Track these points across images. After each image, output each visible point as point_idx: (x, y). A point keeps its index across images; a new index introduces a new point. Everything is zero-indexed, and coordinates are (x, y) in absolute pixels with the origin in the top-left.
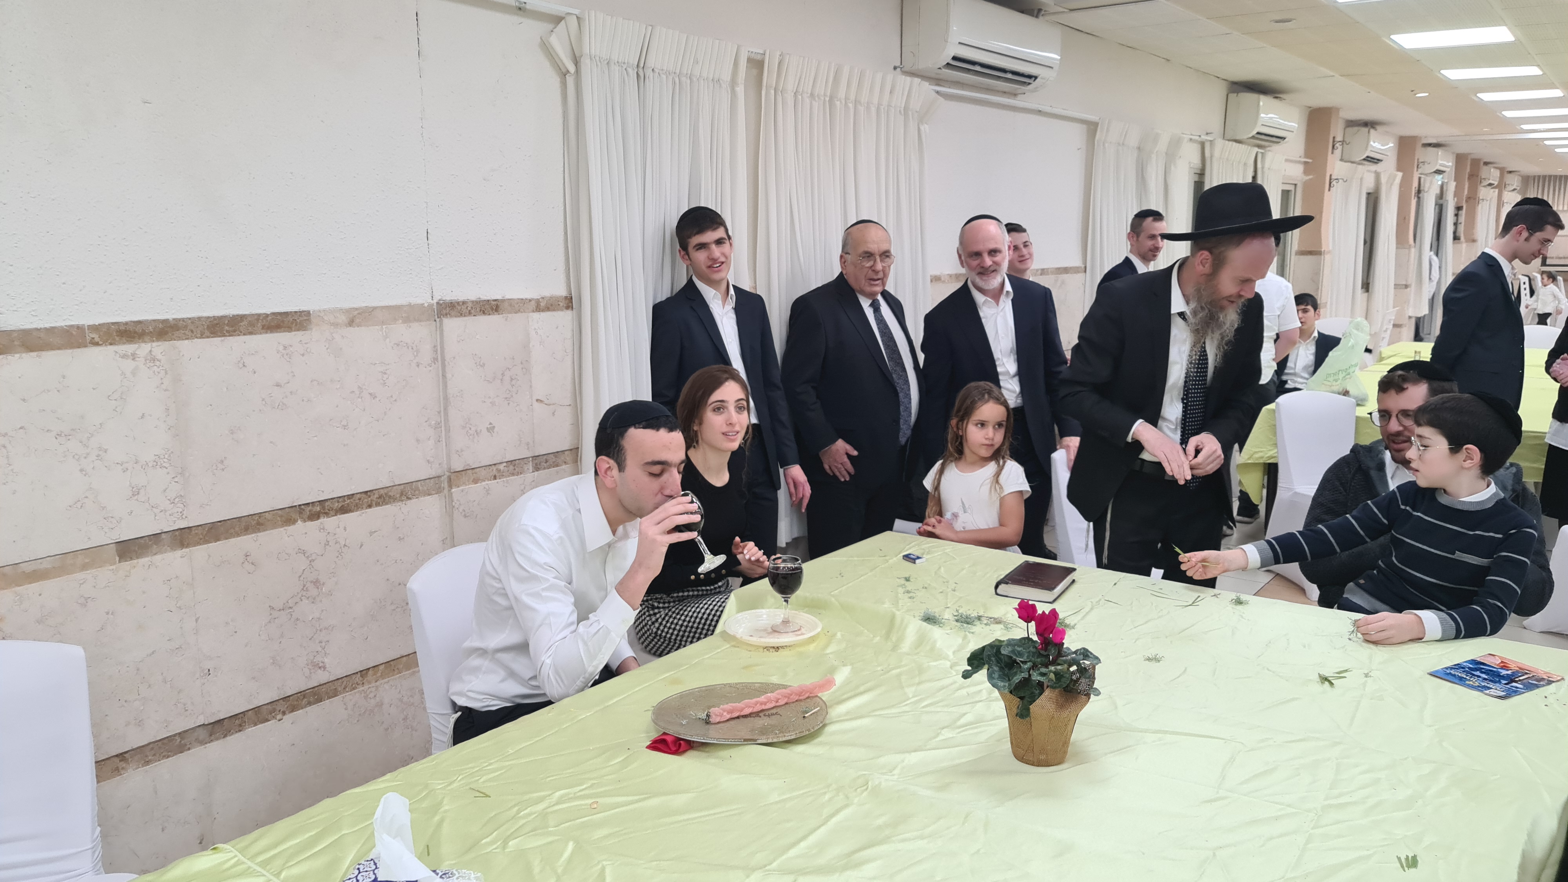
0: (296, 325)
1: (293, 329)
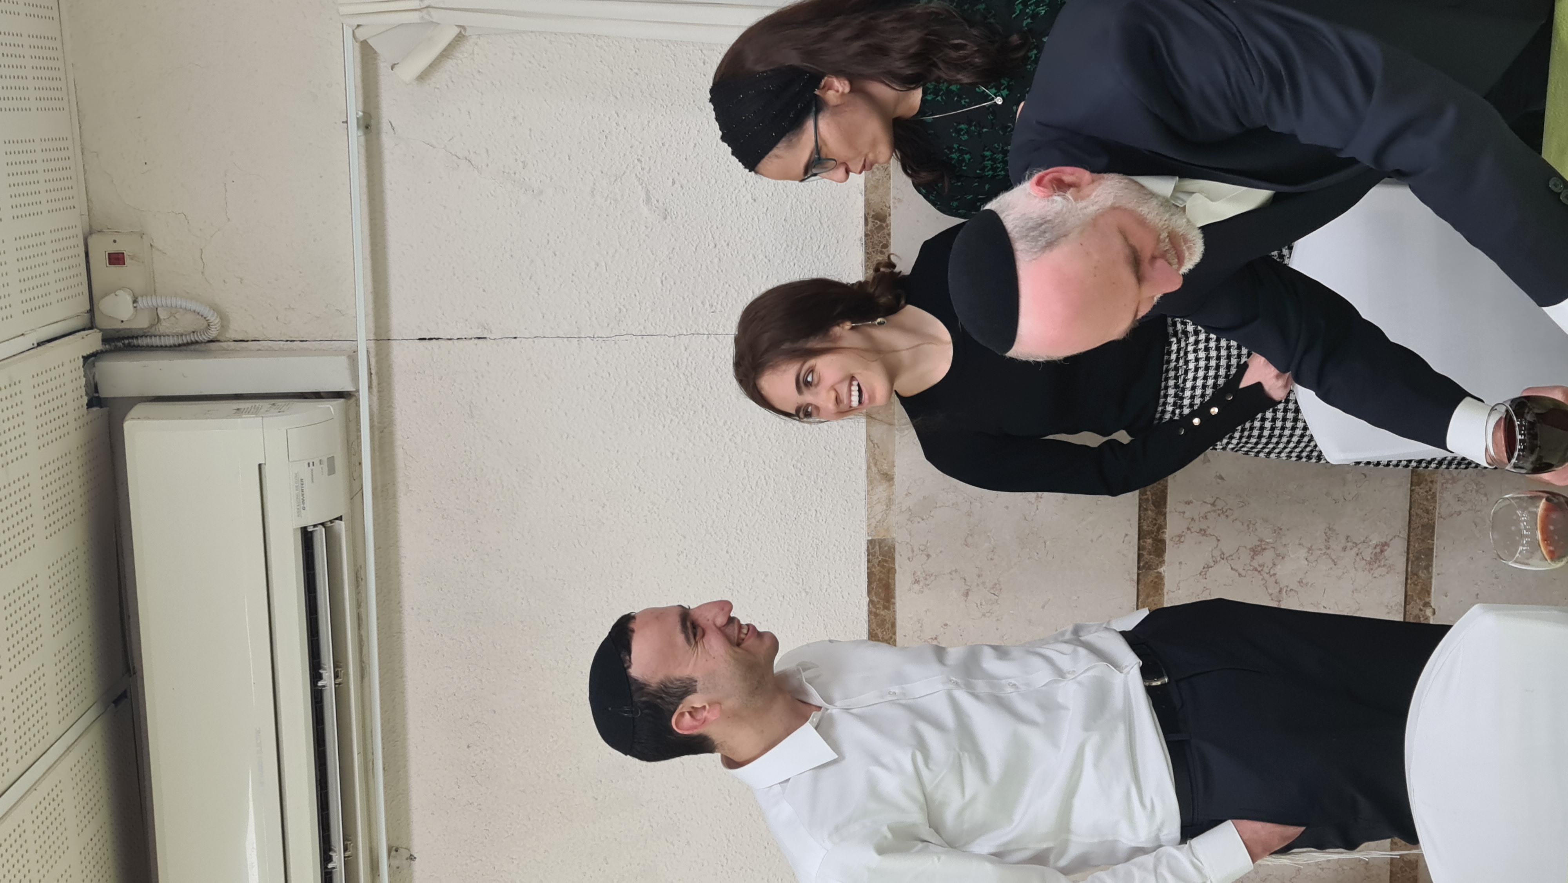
0: (886, 561)
1: (892, 566)
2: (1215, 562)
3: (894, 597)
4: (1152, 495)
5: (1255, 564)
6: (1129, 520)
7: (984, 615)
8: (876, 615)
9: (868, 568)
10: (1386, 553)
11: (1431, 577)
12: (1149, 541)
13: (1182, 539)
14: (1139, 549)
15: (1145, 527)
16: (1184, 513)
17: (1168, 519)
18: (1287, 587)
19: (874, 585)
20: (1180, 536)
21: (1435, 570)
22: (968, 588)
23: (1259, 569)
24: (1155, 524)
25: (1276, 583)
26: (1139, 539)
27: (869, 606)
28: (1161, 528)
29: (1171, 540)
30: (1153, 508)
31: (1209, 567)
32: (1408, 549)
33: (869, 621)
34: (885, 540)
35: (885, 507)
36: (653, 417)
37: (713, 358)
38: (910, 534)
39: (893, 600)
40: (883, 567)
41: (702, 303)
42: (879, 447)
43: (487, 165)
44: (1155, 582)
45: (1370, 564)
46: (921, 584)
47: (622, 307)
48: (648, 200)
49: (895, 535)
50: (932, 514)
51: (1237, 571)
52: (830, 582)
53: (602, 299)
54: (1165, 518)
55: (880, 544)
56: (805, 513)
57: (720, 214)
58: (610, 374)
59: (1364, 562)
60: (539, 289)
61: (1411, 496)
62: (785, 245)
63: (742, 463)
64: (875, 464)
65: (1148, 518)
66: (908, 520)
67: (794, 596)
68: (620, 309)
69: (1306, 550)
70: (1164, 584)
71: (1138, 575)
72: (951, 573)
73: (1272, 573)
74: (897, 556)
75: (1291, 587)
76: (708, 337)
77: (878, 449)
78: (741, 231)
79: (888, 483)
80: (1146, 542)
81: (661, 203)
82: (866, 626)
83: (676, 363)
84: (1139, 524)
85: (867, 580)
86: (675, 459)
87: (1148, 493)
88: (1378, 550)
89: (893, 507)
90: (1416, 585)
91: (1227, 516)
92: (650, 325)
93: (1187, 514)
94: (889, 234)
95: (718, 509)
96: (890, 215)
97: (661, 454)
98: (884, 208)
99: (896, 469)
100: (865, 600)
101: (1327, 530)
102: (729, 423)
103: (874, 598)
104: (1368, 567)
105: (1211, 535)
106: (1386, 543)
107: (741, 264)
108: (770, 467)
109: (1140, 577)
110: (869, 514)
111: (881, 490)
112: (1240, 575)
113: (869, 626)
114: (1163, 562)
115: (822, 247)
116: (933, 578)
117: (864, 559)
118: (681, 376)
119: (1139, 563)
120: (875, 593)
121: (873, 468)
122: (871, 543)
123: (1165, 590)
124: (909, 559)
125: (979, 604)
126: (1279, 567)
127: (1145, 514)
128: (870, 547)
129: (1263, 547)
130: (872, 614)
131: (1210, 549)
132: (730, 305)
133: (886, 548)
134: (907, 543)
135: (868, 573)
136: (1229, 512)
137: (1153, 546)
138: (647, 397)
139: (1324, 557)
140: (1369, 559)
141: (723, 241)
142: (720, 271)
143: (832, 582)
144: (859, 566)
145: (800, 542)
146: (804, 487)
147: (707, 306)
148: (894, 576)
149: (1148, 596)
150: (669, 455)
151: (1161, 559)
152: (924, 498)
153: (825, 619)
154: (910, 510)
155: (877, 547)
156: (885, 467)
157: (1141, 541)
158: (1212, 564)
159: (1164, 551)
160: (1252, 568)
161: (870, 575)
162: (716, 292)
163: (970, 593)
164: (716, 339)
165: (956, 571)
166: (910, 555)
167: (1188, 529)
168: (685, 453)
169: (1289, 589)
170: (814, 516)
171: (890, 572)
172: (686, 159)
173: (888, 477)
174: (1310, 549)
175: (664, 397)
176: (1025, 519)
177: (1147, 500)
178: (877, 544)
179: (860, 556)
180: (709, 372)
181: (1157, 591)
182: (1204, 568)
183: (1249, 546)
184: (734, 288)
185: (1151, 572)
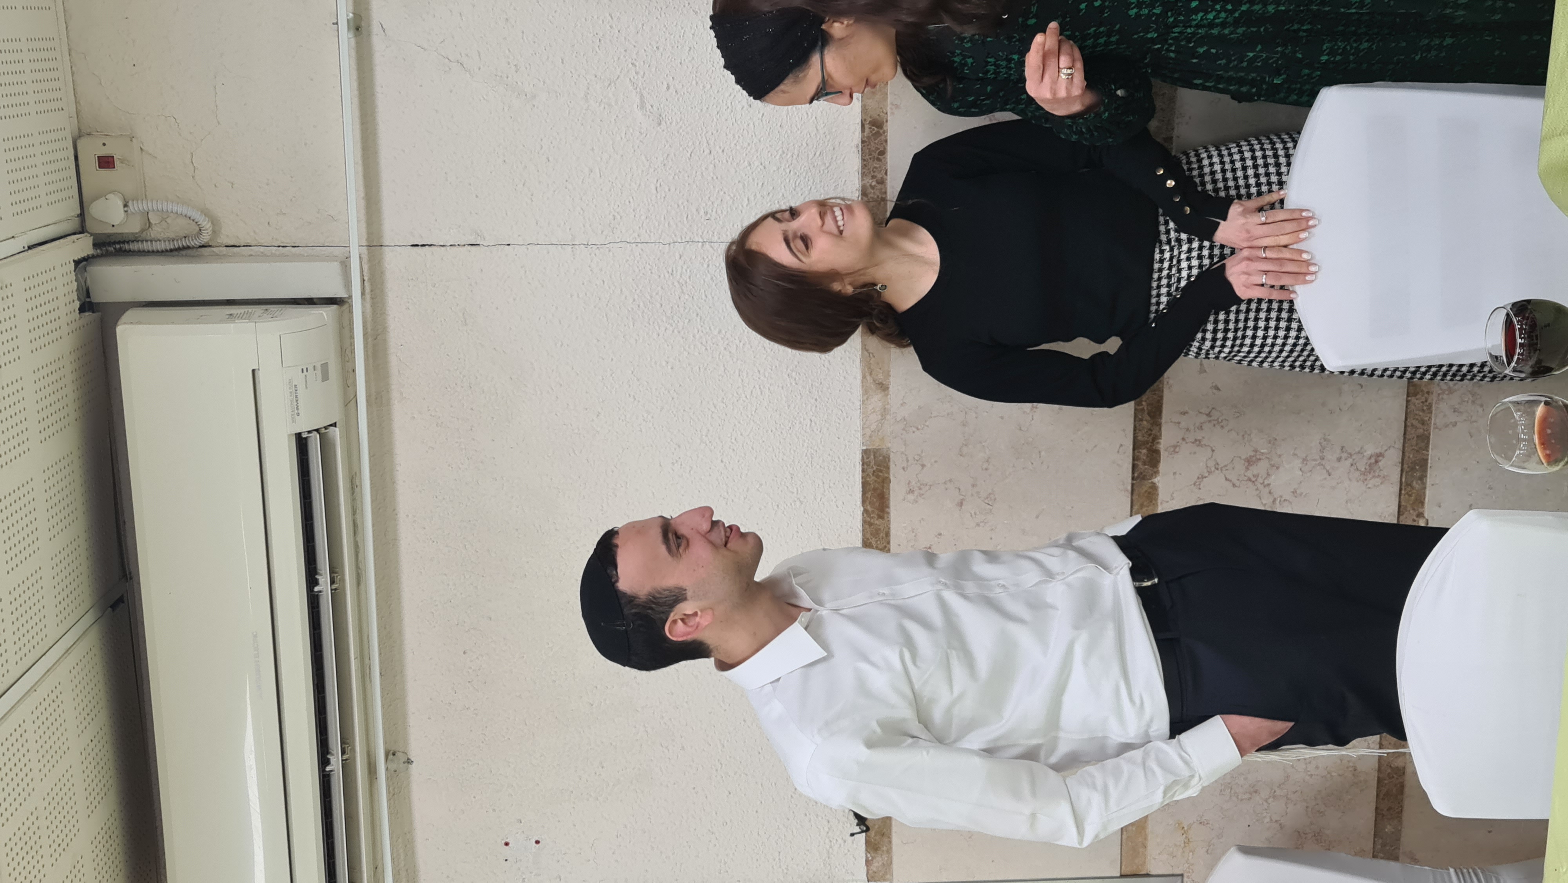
0: (881, 471)
1: (887, 475)
2: (1210, 472)
3: (888, 507)
4: (1148, 405)
5: (1249, 474)
6: (1124, 430)
7: (978, 525)
8: (870, 524)
9: (862, 478)
10: (1380, 464)
11: (1425, 488)
12: (1144, 451)
13: (1177, 450)
14: (1134, 459)
15: (1140, 438)
16: (1179, 423)
17: (1163, 429)
18: (1281, 497)
19: (869, 495)
20: (1175, 447)
21: (1429, 481)
22: (962, 497)
23: (1254, 479)
24: (1150, 435)
25: (1270, 493)
26: (1134, 449)
27: (863, 514)
28: (1156, 438)
29: (1166, 450)
30: (1149, 418)
31: (1203, 477)
32: (1403, 460)
33: (863, 530)
34: (880, 449)
35: (880, 417)
36: (647, 325)
37: (708, 266)
38: (905, 445)
39: (887, 509)
40: (878, 477)
41: (697, 210)
42: (874, 357)
43: (479, 69)
44: (1149, 493)
45: (1364, 474)
46: (916, 493)
47: (616, 214)
48: (642, 106)
49: (889, 445)
50: (927, 423)
51: (1231, 481)
52: (825, 491)
53: (596, 206)
54: (1160, 429)
55: (875, 453)
56: (800, 423)
57: (715, 120)
58: (604, 282)
59: (1358, 473)
60: (532, 195)
61: (1407, 407)
62: (780, 152)
63: (737, 372)
64: (871, 374)
65: (1143, 428)
66: (904, 429)
67: (789, 505)
68: (614, 216)
69: (1300, 460)
70: (1158, 495)
71: (1133, 485)
72: (945, 483)
73: (1266, 482)
74: (892, 465)
75: (1285, 497)
76: (703, 245)
77: (873, 359)
78: (737, 137)
79: (883, 393)
80: (1141, 453)
81: (655, 109)
82: (860, 535)
83: (670, 271)
84: (1134, 434)
85: (861, 489)
86: (669, 367)
87: (1144, 403)
88: (1373, 460)
89: (888, 417)
90: (1410, 496)
91: (1222, 427)
92: (644, 231)
93: (1183, 425)
94: (886, 141)
95: (712, 418)
96: (887, 121)
97: (656, 363)
98: (881, 114)
99: (891, 379)
100: (859, 510)
101: (1323, 440)
102: (723, 332)
103: (869, 508)
104: (1362, 477)
105: (1206, 445)
106: (1381, 453)
107: (736, 172)
108: (765, 376)
109: (1135, 487)
110: (864, 424)
111: (876, 399)
112: (1234, 485)
113: (864, 535)
114: (1157, 473)
115: (818, 154)
116: (928, 487)
117: (859, 468)
118: (676, 284)
119: (1133, 473)
120: (870, 503)
121: (868, 378)
122: (865, 453)
123: (1159, 502)
124: (903, 468)
125: (973, 514)
126: (1273, 477)
127: (1140, 425)
128: (865, 457)
129: (1258, 457)
130: (867, 523)
131: (1205, 460)
132: (725, 213)
133: (881, 458)
134: (902, 453)
135: (862, 483)
136: (1224, 423)
137: (1148, 457)
138: (642, 305)
139: (1318, 467)
140: (1363, 469)
141: (718, 147)
142: (715, 178)
143: (827, 492)
144: (854, 476)
145: (795, 451)
146: (799, 397)
147: (702, 213)
148: (889, 486)
149: (1142, 506)
150: (664, 364)
151: (1155, 470)
152: (920, 408)
153: (820, 528)
154: (905, 420)
155: (872, 457)
156: (881, 376)
157: (1136, 451)
158: (1207, 475)
159: (1158, 461)
160: (1246, 478)
161: (865, 484)
162: (711, 198)
163: (964, 503)
164: (711, 247)
165: (951, 481)
166: (905, 465)
167: (1183, 439)
168: (680, 361)
169: (1282, 499)
170: (808, 425)
171: (886, 481)
172: (681, 63)
173: (883, 387)
174: (1305, 460)
175: (658, 305)
176: (1020, 429)
177: (1143, 410)
178: (872, 454)
179: (854, 466)
180: (704, 281)
181: (1151, 502)
182: (1198, 478)
183: (1243, 457)
184: (729, 195)
185: (1146, 482)
